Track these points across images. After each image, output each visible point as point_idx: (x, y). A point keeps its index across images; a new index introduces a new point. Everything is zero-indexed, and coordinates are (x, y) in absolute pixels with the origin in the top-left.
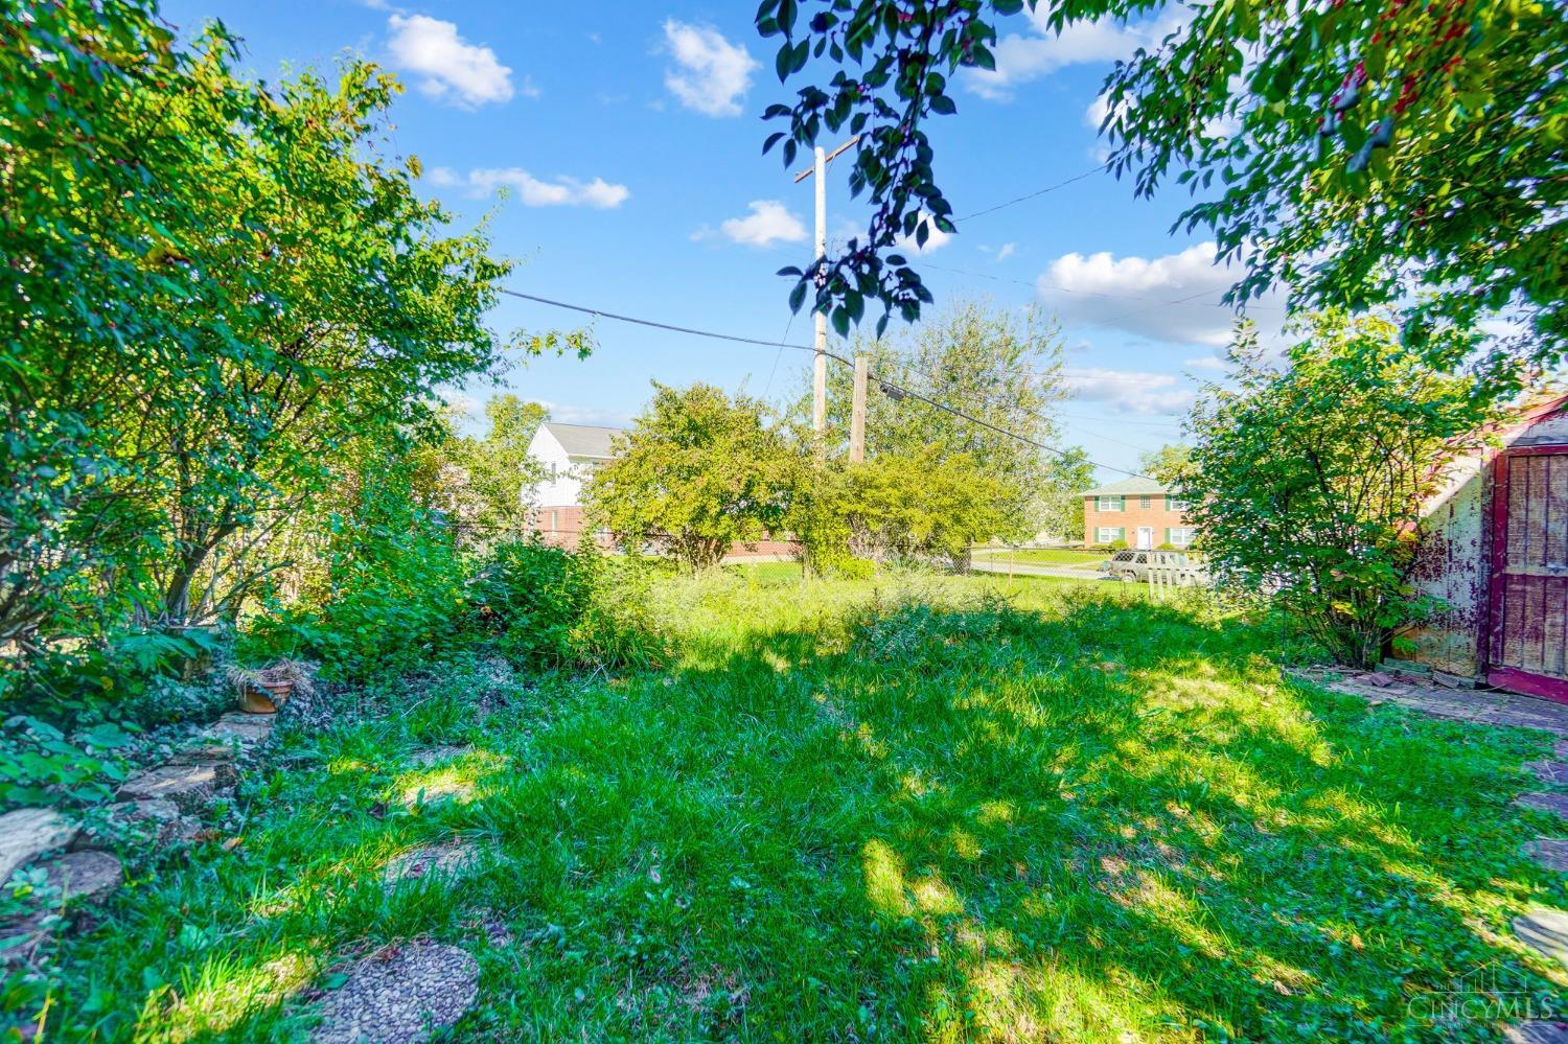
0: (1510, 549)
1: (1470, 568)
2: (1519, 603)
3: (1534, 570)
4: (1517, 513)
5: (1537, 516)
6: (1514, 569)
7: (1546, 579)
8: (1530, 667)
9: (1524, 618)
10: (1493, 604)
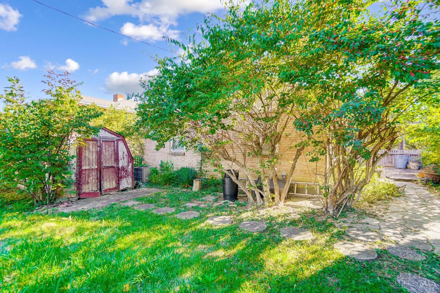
0: (82, 163)
1: (74, 169)
2: (84, 176)
3: (87, 168)
4: (84, 154)
5: (87, 155)
6: (83, 168)
7: (89, 169)
8: (87, 191)
9: (85, 179)
10: (80, 177)
